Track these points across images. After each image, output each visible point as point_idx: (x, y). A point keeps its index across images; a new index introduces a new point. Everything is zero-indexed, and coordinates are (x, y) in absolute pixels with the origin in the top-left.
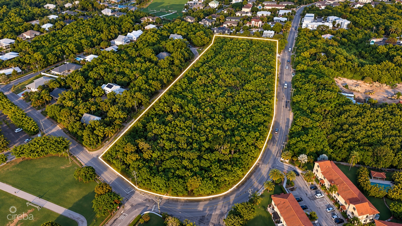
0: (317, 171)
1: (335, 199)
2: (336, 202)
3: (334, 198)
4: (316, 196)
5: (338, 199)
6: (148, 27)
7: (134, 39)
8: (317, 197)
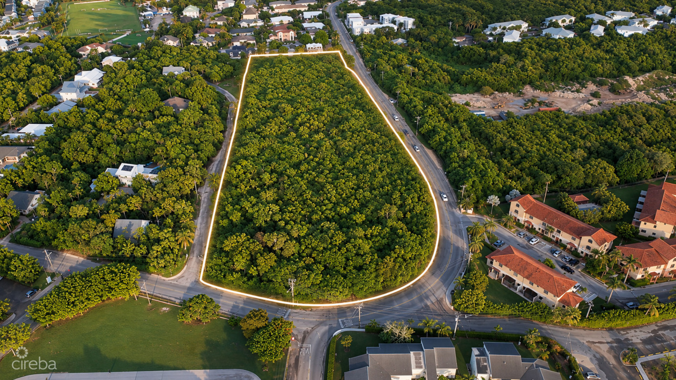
0: (516, 212)
1: (555, 239)
2: (558, 243)
3: (553, 238)
4: (531, 242)
5: (560, 238)
6: (107, 61)
7: (93, 86)
8: (533, 243)
